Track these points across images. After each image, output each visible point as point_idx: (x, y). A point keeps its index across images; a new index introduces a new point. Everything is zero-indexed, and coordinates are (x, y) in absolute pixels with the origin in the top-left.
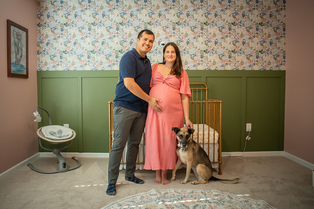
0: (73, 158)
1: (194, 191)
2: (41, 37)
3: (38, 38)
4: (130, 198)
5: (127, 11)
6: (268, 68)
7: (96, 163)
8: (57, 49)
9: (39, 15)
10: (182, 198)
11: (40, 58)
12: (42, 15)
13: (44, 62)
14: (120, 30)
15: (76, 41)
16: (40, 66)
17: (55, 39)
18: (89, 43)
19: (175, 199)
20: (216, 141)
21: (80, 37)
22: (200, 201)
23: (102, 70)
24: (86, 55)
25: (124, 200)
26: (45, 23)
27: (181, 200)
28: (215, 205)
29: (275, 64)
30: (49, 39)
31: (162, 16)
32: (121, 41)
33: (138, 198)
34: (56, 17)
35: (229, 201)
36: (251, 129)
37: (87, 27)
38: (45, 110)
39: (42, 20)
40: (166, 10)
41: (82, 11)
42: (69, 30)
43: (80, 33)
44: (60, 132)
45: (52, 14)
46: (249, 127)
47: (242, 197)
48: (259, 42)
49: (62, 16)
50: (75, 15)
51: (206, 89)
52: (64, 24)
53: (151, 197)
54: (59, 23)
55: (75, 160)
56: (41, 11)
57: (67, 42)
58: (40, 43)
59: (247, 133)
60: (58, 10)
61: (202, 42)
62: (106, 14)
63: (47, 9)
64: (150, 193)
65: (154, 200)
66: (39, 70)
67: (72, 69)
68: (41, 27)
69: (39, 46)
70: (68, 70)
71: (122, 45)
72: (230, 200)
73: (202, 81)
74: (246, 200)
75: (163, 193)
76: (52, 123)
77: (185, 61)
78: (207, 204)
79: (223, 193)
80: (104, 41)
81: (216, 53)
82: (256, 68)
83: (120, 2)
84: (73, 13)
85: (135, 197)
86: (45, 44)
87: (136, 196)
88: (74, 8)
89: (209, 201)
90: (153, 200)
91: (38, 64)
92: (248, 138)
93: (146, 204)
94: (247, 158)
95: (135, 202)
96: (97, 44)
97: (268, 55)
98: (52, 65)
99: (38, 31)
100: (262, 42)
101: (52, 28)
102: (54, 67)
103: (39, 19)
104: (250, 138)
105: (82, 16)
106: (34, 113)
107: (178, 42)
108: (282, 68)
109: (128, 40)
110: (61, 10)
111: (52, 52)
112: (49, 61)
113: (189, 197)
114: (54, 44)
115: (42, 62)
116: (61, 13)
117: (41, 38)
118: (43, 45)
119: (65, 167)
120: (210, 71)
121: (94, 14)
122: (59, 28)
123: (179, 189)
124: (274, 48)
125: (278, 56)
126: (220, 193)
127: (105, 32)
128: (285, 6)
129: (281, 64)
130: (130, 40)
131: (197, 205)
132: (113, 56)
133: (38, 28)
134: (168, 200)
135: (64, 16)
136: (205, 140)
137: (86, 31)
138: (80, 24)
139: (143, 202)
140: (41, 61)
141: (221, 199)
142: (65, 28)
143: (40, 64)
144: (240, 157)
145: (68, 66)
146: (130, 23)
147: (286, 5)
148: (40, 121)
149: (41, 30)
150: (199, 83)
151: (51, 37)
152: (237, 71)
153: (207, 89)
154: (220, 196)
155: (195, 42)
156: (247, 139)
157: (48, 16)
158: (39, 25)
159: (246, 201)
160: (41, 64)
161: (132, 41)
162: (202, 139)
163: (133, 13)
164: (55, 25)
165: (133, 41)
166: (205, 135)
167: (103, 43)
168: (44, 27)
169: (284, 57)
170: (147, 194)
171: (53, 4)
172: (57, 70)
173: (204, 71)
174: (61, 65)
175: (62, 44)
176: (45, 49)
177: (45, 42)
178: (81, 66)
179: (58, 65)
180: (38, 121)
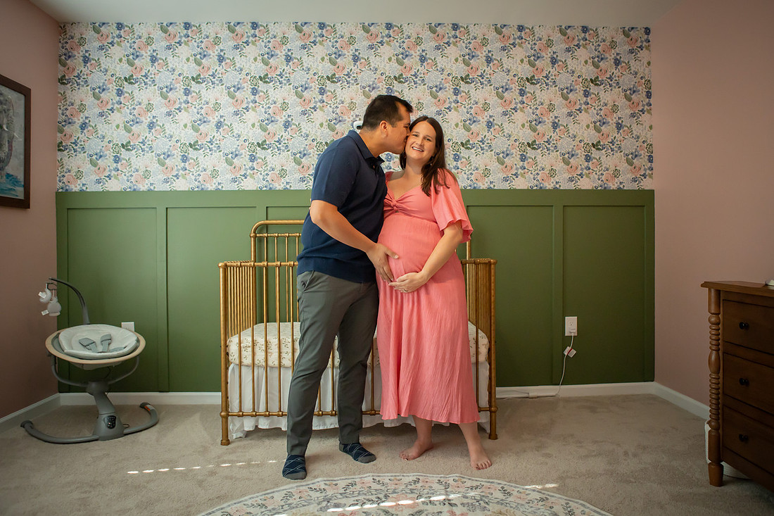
0: (143, 406)
1: (420, 478)
2: (66, 109)
3: (60, 112)
4: (257, 497)
5: (277, 49)
6: (613, 186)
7: (197, 417)
8: (106, 140)
9: (63, 57)
10: (386, 496)
11: (65, 160)
12: (70, 57)
13: (75, 169)
14: (261, 94)
15: (155, 121)
16: (65, 180)
17: (101, 115)
18: (185, 126)
19: (370, 497)
20: (482, 357)
21: (165, 110)
22: (430, 501)
23: (217, 190)
24: (177, 153)
25: (241, 502)
26: (78, 77)
27: (384, 499)
28: (465, 510)
29: (630, 176)
30: (86, 114)
31: (362, 60)
32: (263, 121)
33: (278, 496)
34: (105, 63)
35: (502, 500)
36: (575, 331)
37: (180, 87)
38: (71, 287)
39: (71, 69)
40: (371, 47)
41: (169, 48)
42: (136, 93)
43: (163, 101)
44: (108, 340)
45: (94, 55)
46: (571, 325)
47: (534, 491)
48: (591, 123)
49: (121, 60)
50: (152, 56)
52: (125, 78)
53: (311, 493)
54: (112, 75)
55: (147, 410)
56: (68, 46)
57: (131, 123)
58: (64, 123)
59: (566, 341)
60: (110, 46)
61: (457, 123)
62: (226, 56)
63: (82, 41)
64: (310, 486)
65: (317, 502)
66: (60, 190)
67: (143, 187)
68: (68, 86)
69: (61, 131)
70: (135, 190)
71: (265, 130)
72: (504, 498)
74: (543, 496)
75: (342, 484)
76: (89, 318)
78: (447, 508)
79: (492, 482)
80: (222, 120)
81: (489, 148)
82: (586, 184)
83: (261, 28)
84: (146, 54)
85: (269, 496)
86: (77, 126)
87: (274, 492)
88: (150, 41)
89: (452, 502)
90: (312, 501)
91: (59, 175)
92: (569, 351)
93: (294, 510)
94: (568, 400)
95: (266, 507)
96: (204, 126)
97: (613, 154)
98: (94, 177)
99: (60, 95)
100: (598, 124)
101: (94, 89)
102: (98, 182)
103: (64, 65)
104: (574, 352)
105: (170, 59)
106: (40, 294)
108: (647, 184)
109: (279, 119)
110: (119, 44)
111: (94, 145)
112: (87, 167)
113: (406, 493)
114: (100, 127)
115: (69, 171)
116: (116, 52)
117: (68, 113)
118: (73, 130)
119: (114, 427)
120: (475, 191)
121: (198, 57)
122: (113, 88)
123: (386, 474)
124: (626, 137)
125: (636, 156)
126: (482, 483)
127: (225, 100)
128: (649, 41)
129: (644, 176)
130: (284, 119)
131: (420, 512)
132: (243, 156)
133: (61, 88)
134: (351, 501)
135: (125, 59)
137: (177, 95)
138: (164, 78)
139: (286, 507)
140: (66, 167)
141: (483, 496)
142: (127, 88)
143: (63, 176)
144: (551, 399)
145: (133, 179)
146: (284, 77)
147: (650, 37)
149: (68, 93)
151: (92, 110)
152: (542, 191)
154: (481, 490)
156: (566, 354)
157: (86, 60)
158: (62, 81)
159: (542, 500)
160: (66, 175)
161: (290, 119)
163: (292, 53)
164: (102, 81)
165: (292, 119)
167: (219, 125)
168: (75, 85)
169: (650, 159)
170: (301, 488)
171: (97, 31)
172: (107, 189)
174: (116, 177)
175: (120, 127)
176: (76, 138)
177: (77, 121)
178: (166, 181)
179: (109, 177)
180: (51, 315)
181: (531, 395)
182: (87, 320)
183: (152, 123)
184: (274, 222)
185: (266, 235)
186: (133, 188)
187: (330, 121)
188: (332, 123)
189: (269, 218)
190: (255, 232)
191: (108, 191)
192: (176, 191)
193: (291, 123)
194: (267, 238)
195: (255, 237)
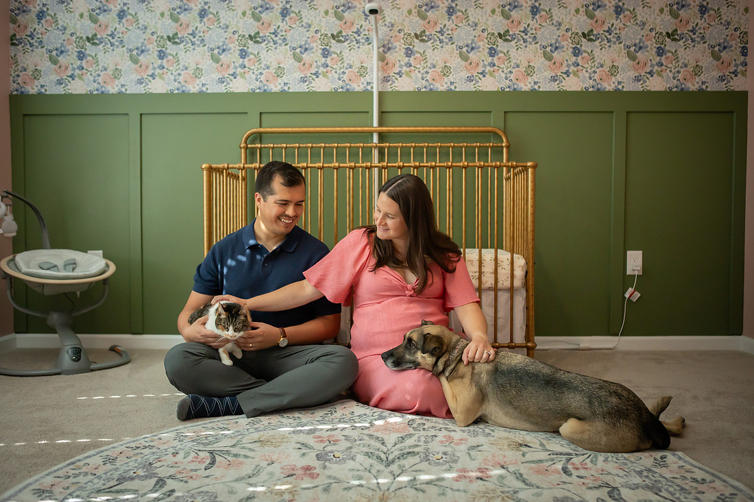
0: (113, 349)
6: (693, 86)
8: (68, 32)
11: (20, 56)
13: (32, 68)
15: (125, 8)
16: (20, 80)
17: (62, 1)
18: (162, 15)
20: (518, 283)
23: (201, 92)
24: (153, 49)
29: (716, 74)
32: (255, 8)
36: (640, 268)
38: (28, 203)
44: (73, 265)
48: (666, 6)
51: (502, 147)
55: (117, 351)
57: (98, 11)
58: (17, 12)
59: (627, 281)
61: (495, 10)
66: (15, 93)
67: (113, 89)
69: (14, 21)
70: (103, 92)
71: (258, 19)
73: (493, 123)
76: (50, 243)
77: (441, 66)
80: (206, 7)
81: (533, 40)
82: (656, 84)
86: (33, 15)
91: (13, 75)
92: (632, 294)
96: (185, 15)
97: (694, 46)
98: (54, 77)
100: (675, 7)
102: (60, 82)
104: (637, 295)
107: (423, 9)
108: (738, 84)
109: (275, 5)
111: (53, 38)
112: (45, 65)
114: (60, 16)
115: (25, 70)
118: (29, 19)
119: (78, 361)
120: (515, 94)
124: (712, 24)
125: (725, 48)
129: (735, 73)
130: (281, 5)
132: (231, 51)
136: (484, 279)
143: (18, 76)
145: (100, 80)
148: (14, 234)
150: (481, 129)
152: (600, 93)
153: (508, 147)
155: (472, 9)
156: (627, 297)
160: (21, 74)
161: (288, 6)
162: (477, 274)
165: (291, 6)
166: (484, 263)
167: (203, 14)
169: (744, 52)
172: (70, 92)
173: (501, 94)
174: (80, 77)
175: (85, 16)
176: (32, 30)
177: (33, 9)
178: (140, 82)
179: (72, 77)
180: (6, 235)
181: (583, 345)
182: (48, 245)
183: (123, 11)
184: (269, 130)
185: (259, 146)
186: (100, 91)
187: (337, 7)
188: (340, 10)
189: (263, 125)
190: (246, 142)
191: (71, 94)
192: (152, 94)
193: (290, 11)
194: (261, 148)
195: (246, 148)
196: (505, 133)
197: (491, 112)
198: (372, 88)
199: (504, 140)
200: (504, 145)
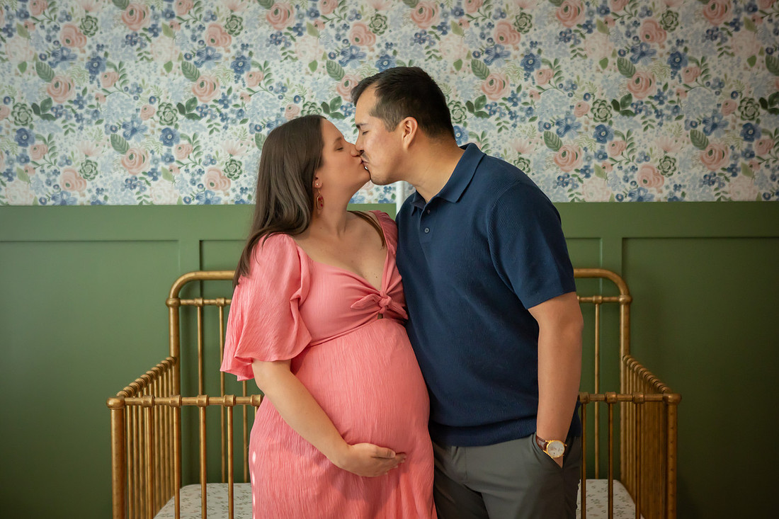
18: (23, 66)
23: (95, 204)
24: (8, 126)
32: (188, 58)
51: (618, 304)
61: (606, 60)
71: (192, 76)
73: (602, 260)
80: (101, 55)
81: (674, 113)
107: (481, 59)
109: (223, 52)
120: (642, 206)
130: (233, 52)
132: (148, 133)
150: (582, 272)
153: (628, 304)
155: (567, 59)
161: (246, 54)
165: (251, 54)
167: (95, 66)
173: (616, 207)
184: (217, 274)
185: (200, 301)
187: (332, 56)
188: (336, 61)
189: (205, 267)
190: (176, 296)
192: (8, 206)
193: (249, 62)
194: (202, 307)
195: (177, 306)
196: (624, 277)
197: (599, 239)
198: (394, 196)
199: (622, 291)
200: (621, 299)
